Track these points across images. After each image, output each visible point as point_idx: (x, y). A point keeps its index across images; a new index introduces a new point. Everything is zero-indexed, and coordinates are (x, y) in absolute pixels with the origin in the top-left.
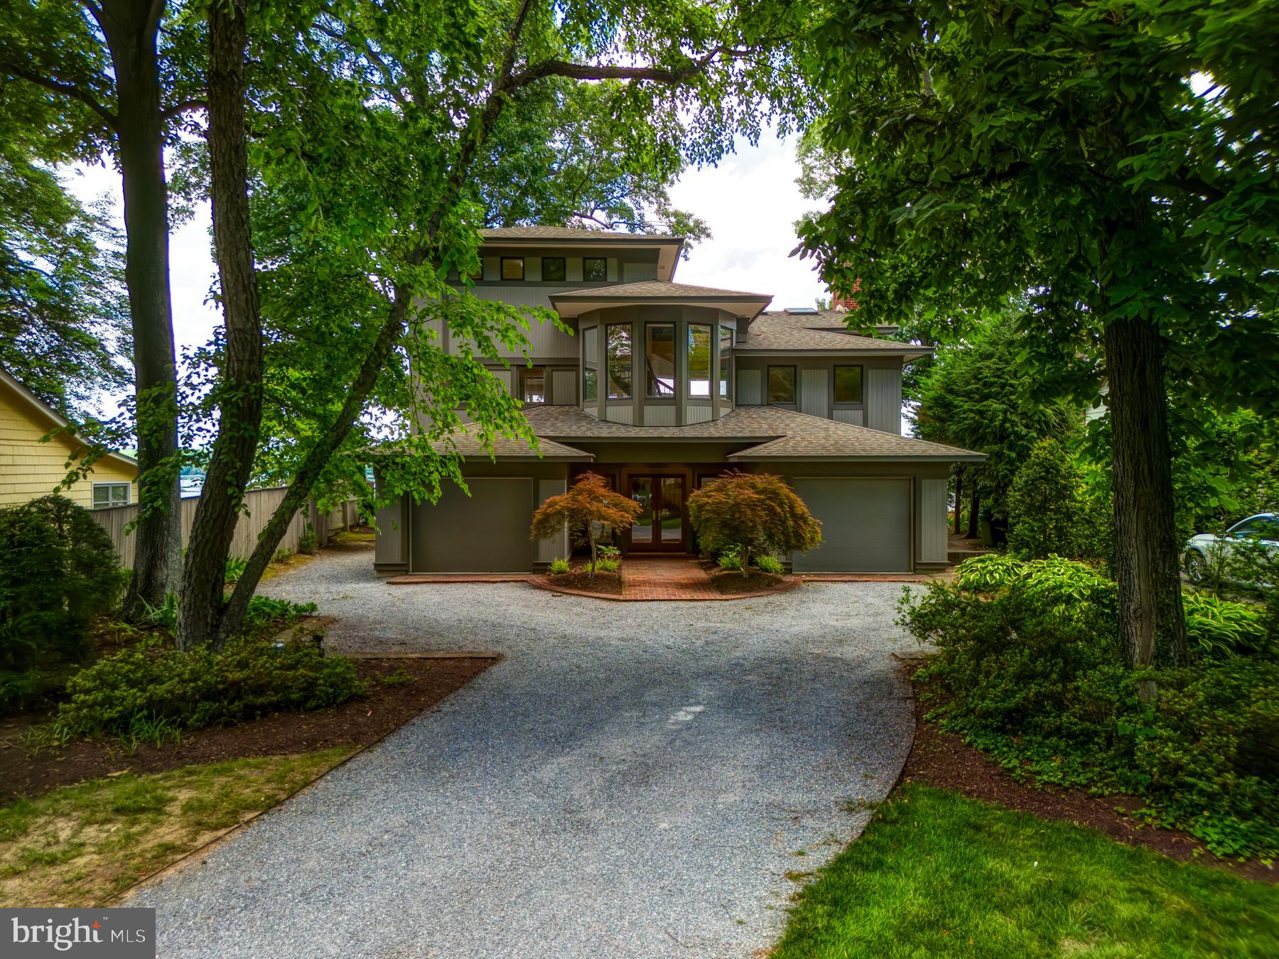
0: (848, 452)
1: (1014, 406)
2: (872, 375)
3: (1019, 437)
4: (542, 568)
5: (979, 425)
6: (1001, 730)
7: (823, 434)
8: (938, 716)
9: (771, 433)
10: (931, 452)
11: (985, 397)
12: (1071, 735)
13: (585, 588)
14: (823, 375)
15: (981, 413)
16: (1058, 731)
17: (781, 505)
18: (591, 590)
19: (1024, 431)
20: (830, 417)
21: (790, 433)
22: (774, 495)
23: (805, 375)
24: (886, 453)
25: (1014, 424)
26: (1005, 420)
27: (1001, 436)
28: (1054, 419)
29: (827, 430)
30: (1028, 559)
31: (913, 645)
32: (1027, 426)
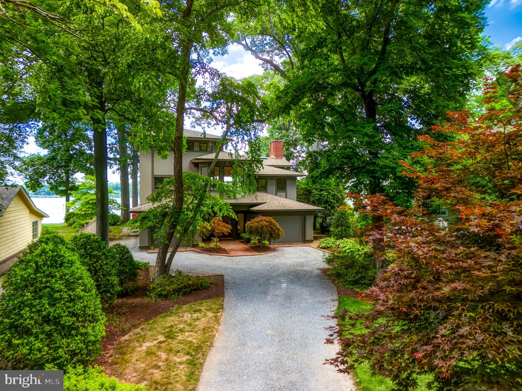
0: (287, 208)
1: (329, 193)
2: (288, 182)
3: (332, 203)
4: (196, 246)
5: (320, 199)
6: (353, 284)
7: (278, 202)
8: (339, 282)
9: (262, 202)
10: (309, 208)
11: (321, 190)
12: (367, 284)
13: (217, 252)
14: (274, 182)
15: (320, 195)
16: (364, 284)
17: (274, 226)
18: (219, 253)
19: (333, 201)
20: (276, 195)
21: (268, 201)
22: (271, 223)
23: (269, 181)
24: (297, 208)
25: (330, 199)
26: (328, 197)
27: (326, 202)
28: (340, 197)
29: (278, 200)
30: (337, 239)
31: (326, 266)
32: (333, 199)
